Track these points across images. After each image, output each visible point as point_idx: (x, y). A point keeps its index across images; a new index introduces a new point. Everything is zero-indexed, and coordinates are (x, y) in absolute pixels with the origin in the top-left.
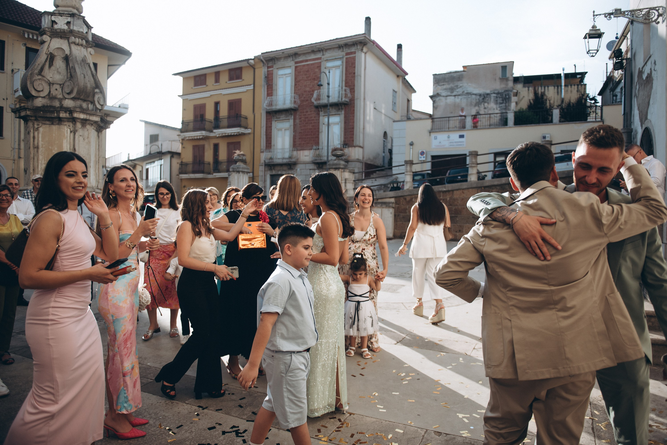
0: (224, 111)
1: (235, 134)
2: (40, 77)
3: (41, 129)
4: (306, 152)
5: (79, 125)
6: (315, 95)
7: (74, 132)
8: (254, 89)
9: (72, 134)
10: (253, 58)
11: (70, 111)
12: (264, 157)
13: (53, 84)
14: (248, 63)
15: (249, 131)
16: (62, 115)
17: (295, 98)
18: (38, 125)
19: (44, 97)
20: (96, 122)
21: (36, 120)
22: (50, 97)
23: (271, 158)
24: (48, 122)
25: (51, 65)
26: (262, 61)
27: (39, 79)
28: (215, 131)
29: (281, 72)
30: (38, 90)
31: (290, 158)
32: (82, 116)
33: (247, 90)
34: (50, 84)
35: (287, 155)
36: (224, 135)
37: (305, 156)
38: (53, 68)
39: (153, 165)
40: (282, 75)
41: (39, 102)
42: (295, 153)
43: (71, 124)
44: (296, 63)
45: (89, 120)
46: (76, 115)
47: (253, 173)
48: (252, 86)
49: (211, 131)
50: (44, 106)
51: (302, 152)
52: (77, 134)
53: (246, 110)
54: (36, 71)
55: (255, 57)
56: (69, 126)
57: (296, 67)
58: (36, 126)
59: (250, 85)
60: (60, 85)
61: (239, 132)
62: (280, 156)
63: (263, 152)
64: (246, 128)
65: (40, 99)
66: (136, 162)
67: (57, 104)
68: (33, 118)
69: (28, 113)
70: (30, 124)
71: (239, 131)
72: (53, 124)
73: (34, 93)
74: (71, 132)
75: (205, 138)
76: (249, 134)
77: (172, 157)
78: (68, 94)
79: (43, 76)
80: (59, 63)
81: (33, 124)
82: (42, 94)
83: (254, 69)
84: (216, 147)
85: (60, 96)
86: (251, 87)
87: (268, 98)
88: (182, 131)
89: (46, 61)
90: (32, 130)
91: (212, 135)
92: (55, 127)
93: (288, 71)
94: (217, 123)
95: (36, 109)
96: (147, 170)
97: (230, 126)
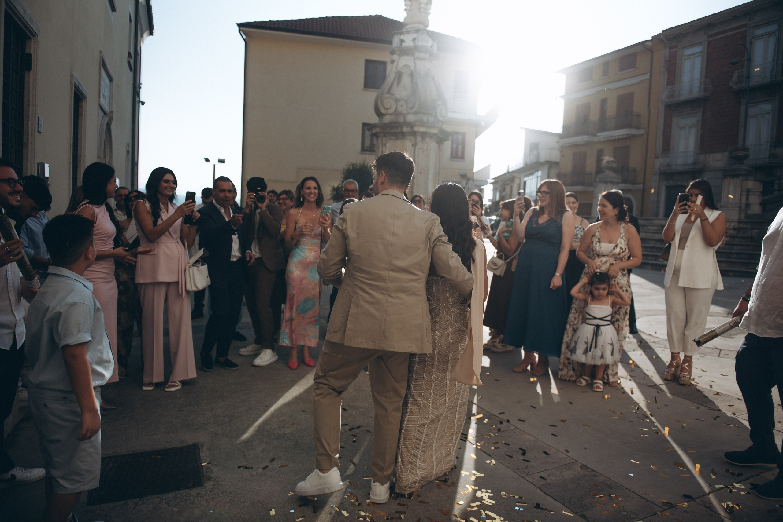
0: (612, 110)
1: (624, 137)
2: (388, 95)
3: (388, 145)
4: (718, 156)
5: (419, 138)
6: (735, 78)
7: (414, 145)
8: (651, 79)
9: (413, 147)
10: (650, 39)
11: (411, 125)
12: (659, 163)
13: (399, 101)
14: (644, 46)
15: (642, 132)
16: (405, 129)
17: (705, 85)
18: (386, 140)
19: (391, 114)
20: (435, 134)
21: (385, 136)
22: (397, 113)
23: (668, 165)
24: (393, 138)
25: (399, 82)
26: (662, 41)
27: (388, 98)
28: (599, 134)
29: (688, 52)
30: (387, 107)
31: (695, 163)
32: (422, 129)
33: (642, 80)
34: (397, 101)
35: (691, 160)
36: (610, 138)
37: (717, 160)
38: (401, 85)
39: (530, 177)
40: (690, 55)
41: (387, 119)
42: (702, 157)
43: (412, 138)
44: (709, 37)
45: (428, 133)
46: (416, 129)
47: (644, 184)
48: (648, 74)
49: (595, 135)
50: (391, 123)
51: (711, 156)
52: (417, 147)
53: (639, 106)
54: (386, 90)
55: (654, 38)
56: (411, 140)
57: (709, 43)
58: (384, 142)
59: (646, 74)
60: (405, 100)
61: (628, 134)
62: (680, 161)
63: (658, 157)
64: (638, 128)
65: (388, 116)
66: (514, 175)
67: (401, 119)
68: (382, 135)
69: (378, 130)
70: (380, 140)
71: (628, 132)
72: (397, 139)
73: (383, 111)
74: (412, 145)
75: (588, 144)
76: (642, 135)
77: (550, 167)
78: (412, 108)
79: (392, 94)
80: (406, 80)
81: (382, 141)
82: (391, 111)
83: (652, 52)
84: (600, 154)
85: (405, 112)
86: (647, 76)
87: (668, 87)
88: (561, 136)
89: (394, 79)
90: (381, 146)
91: (596, 139)
92: (399, 142)
93: (698, 49)
94: (602, 126)
95: (384, 126)
96: (525, 182)
97: (618, 127)
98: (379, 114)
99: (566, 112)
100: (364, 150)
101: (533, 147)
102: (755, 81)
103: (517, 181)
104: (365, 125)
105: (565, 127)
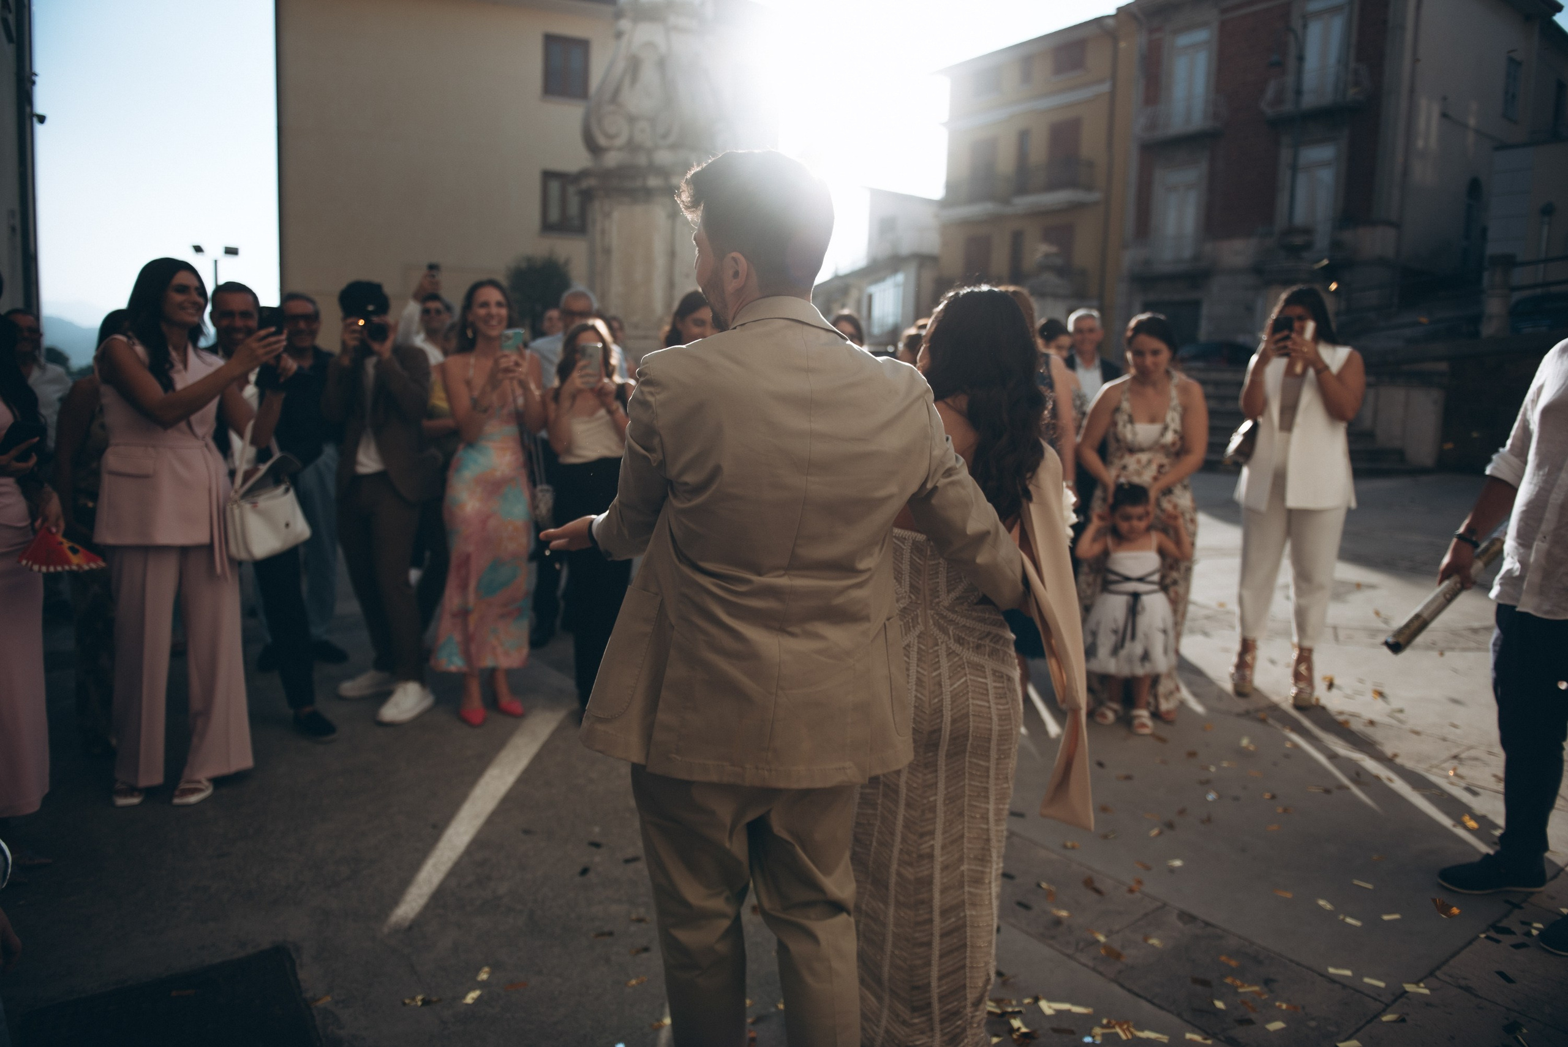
0: (1038, 152)
1: (1065, 206)
2: (614, 108)
3: (615, 214)
4: (1239, 244)
6: (1270, 93)
8: (1113, 94)
10: (1114, 11)
11: (662, 173)
12: (1129, 258)
13: (637, 119)
14: (1101, 27)
15: (1095, 196)
16: (653, 182)
17: (1215, 106)
19: (620, 149)
22: (632, 146)
23: (1146, 262)
24: (627, 200)
25: (634, 79)
26: (1135, 16)
27: (612, 113)
28: (1016, 200)
29: (1183, 40)
30: (611, 133)
31: (1196, 258)
33: (1096, 94)
34: (632, 120)
35: (1187, 253)
36: (1036, 208)
37: (1235, 253)
38: (639, 85)
39: (882, 286)
40: (1185, 48)
41: (612, 159)
42: (1209, 246)
43: (665, 200)
44: (1224, 11)
48: (1109, 83)
49: (1008, 202)
50: (620, 168)
51: (1226, 244)
53: (1091, 143)
54: (607, 97)
55: (1120, 10)
56: (662, 204)
57: (1223, 24)
58: (607, 208)
59: (1104, 81)
60: (649, 120)
61: (1070, 201)
62: (1168, 255)
63: (1127, 247)
64: (1089, 188)
65: (613, 153)
67: (642, 160)
68: (602, 193)
69: (592, 183)
70: (598, 204)
71: (1071, 197)
72: (635, 202)
73: (602, 141)
75: (994, 219)
76: (1096, 203)
77: (921, 266)
78: (664, 137)
79: (621, 106)
80: (649, 74)
81: (603, 206)
82: (619, 143)
83: (1116, 39)
84: (1017, 239)
85: (649, 144)
86: (1105, 87)
87: (1146, 109)
88: (944, 204)
89: (624, 74)
91: (1008, 210)
92: (639, 210)
93: (1201, 35)
94: (1022, 181)
95: (606, 175)
96: (870, 297)
97: (1052, 186)
98: (593, 147)
99: (951, 156)
100: (547, 227)
101: (885, 226)
102: (1309, 101)
103: (854, 294)
104: (548, 175)
105: (950, 187)
